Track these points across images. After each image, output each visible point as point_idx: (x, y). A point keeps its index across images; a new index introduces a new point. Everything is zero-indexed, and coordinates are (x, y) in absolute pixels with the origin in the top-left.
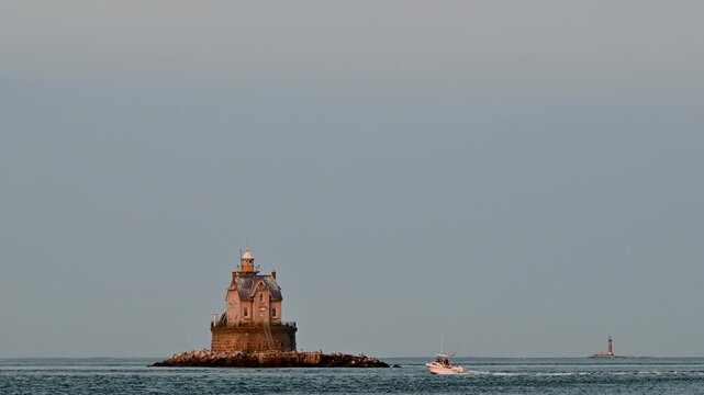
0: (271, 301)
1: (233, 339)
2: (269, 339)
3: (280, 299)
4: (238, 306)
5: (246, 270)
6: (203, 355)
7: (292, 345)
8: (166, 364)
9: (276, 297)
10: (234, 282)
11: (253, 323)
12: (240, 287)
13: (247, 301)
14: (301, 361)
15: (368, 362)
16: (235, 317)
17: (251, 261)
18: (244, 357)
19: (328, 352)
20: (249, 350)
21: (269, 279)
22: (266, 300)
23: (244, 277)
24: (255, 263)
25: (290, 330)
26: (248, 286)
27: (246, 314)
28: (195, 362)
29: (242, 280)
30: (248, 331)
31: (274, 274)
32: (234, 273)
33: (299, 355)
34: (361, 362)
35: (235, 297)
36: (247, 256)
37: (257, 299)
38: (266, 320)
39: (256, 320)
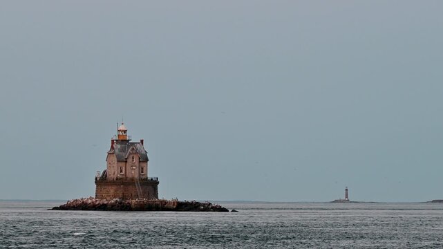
0: (140, 162)
1: (112, 190)
2: (139, 190)
3: (147, 160)
4: (115, 165)
5: (122, 138)
6: (90, 201)
7: (156, 194)
8: (62, 208)
9: (144, 159)
10: (112, 147)
11: (126, 178)
12: (117, 151)
13: (122, 161)
14: (163, 207)
15: (212, 208)
16: (114, 173)
17: (125, 131)
18: (121, 203)
19: (181, 200)
20: (124, 197)
21: (138, 146)
22: (136, 160)
23: (120, 144)
24: (128, 133)
25: (154, 183)
26: (123, 150)
27: (121, 171)
28: (83, 206)
29: (119, 146)
30: (123, 184)
31: (142, 141)
32: (113, 141)
33: (161, 202)
34: (208, 208)
35: (114, 159)
36: (122, 128)
37: (130, 160)
38: (136, 176)
39: (129, 176)
